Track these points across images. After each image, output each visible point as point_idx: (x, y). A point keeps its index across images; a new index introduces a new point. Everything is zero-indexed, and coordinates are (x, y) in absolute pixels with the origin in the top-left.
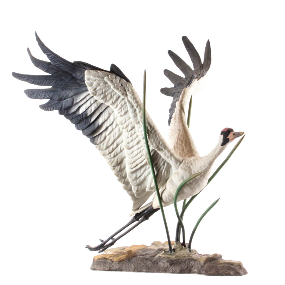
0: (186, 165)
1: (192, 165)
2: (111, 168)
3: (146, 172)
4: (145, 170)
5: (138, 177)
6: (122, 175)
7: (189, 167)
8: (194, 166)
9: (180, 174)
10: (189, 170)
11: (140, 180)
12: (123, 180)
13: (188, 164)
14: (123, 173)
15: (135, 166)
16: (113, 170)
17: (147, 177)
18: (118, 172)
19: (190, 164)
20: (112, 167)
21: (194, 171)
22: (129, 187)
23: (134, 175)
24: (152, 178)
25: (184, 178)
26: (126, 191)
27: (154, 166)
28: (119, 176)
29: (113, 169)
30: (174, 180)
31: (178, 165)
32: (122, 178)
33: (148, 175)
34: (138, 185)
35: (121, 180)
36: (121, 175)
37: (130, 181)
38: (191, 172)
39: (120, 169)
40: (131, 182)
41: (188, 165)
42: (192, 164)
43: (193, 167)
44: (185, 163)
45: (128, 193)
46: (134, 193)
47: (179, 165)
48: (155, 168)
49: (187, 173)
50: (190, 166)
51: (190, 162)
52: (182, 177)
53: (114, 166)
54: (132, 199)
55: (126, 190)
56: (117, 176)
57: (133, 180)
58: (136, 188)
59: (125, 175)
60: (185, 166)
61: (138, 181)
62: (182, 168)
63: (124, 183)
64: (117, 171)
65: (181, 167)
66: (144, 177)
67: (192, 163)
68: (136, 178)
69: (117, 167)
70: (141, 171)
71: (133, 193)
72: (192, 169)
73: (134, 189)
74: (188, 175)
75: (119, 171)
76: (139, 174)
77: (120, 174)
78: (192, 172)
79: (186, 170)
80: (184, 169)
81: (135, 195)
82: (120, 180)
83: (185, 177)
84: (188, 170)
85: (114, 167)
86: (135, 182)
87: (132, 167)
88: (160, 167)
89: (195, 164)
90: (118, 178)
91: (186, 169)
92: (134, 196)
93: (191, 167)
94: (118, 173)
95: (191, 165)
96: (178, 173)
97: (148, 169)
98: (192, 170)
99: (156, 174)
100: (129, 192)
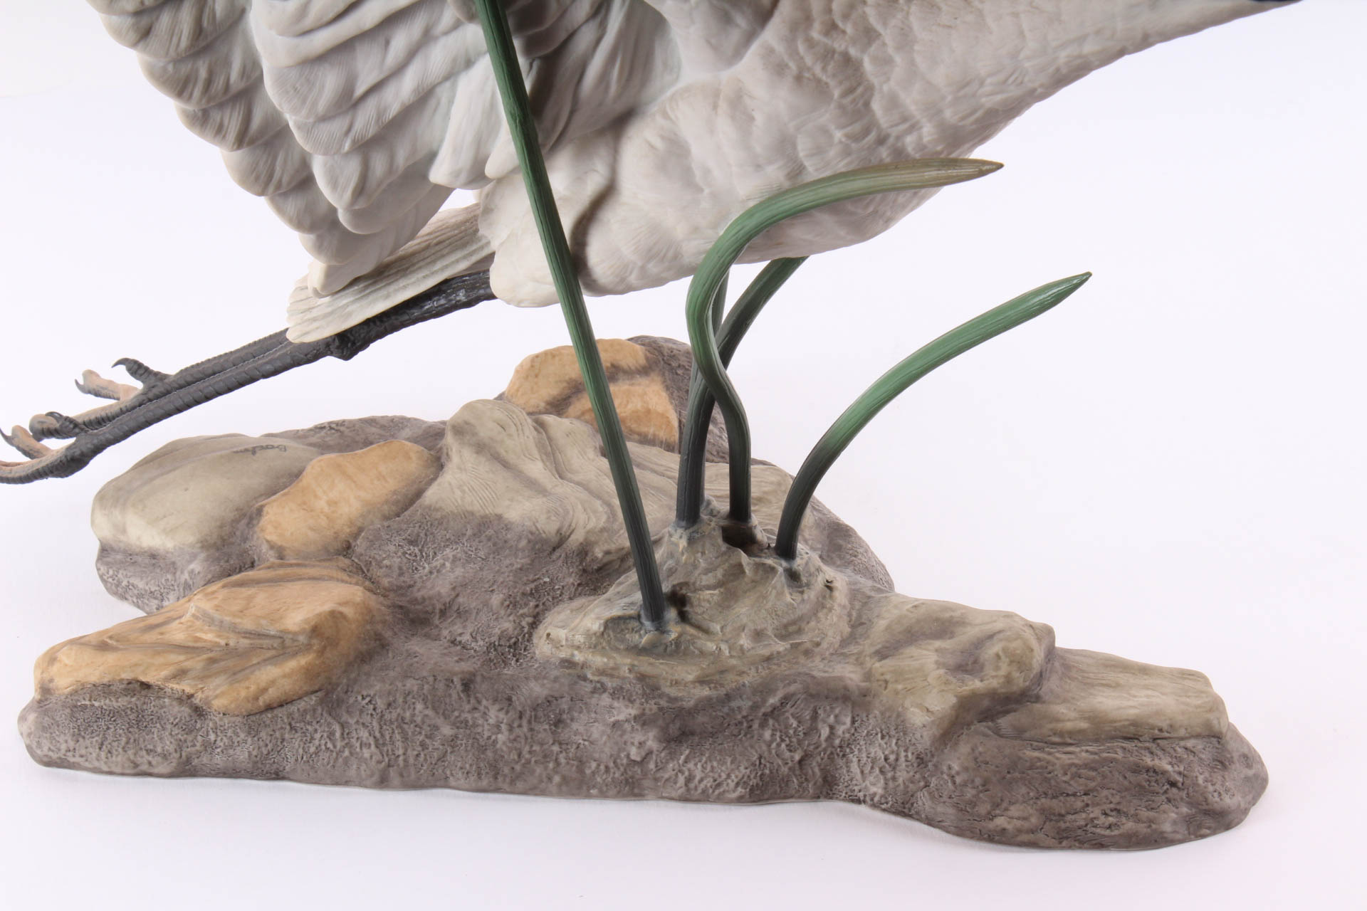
0: (811, 44)
1: (873, 49)
2: (118, 33)
3: (438, 57)
4: (427, 38)
5: (360, 90)
6: (219, 84)
7: (849, 64)
8: (898, 59)
9: (759, 118)
10: (851, 90)
11: (380, 113)
12: (233, 122)
13: (831, 28)
14: (227, 63)
15: (331, 15)
16: (134, 45)
17: (443, 93)
18: (177, 61)
19: (849, 29)
20: (129, 21)
21: (893, 103)
22: (284, 169)
23: (329, 82)
24: (493, 105)
25: (801, 154)
26: (262, 204)
27: (511, 23)
28: (197, 93)
29: (133, 36)
30: (699, 151)
31: (735, 35)
32: (221, 106)
33: (451, 75)
34: (365, 147)
35: (216, 116)
36: (209, 83)
37: (291, 120)
38: (867, 104)
39: (198, 31)
40: (308, 130)
41: (839, 45)
42: (869, 35)
43: (885, 62)
44: (808, 19)
45: (280, 210)
46: (333, 210)
47: (750, 37)
48: (517, 43)
49: (826, 116)
50: (853, 52)
51: (846, 17)
52: (784, 146)
53: (138, 13)
54: (319, 248)
55: (261, 194)
56: (179, 87)
57: (324, 119)
58: (352, 169)
59: (244, 73)
60: (801, 48)
61: (365, 120)
62: (779, 69)
63: (242, 140)
64: (172, 52)
65: (770, 51)
66: (416, 90)
67: (873, 20)
68: (348, 102)
69: (165, 19)
70: (387, 43)
71: (322, 209)
72: (875, 81)
73: (334, 183)
74: (838, 135)
75: (192, 45)
76: (367, 69)
77: (203, 74)
78: (876, 106)
79: (821, 90)
80: (799, 78)
81: (342, 217)
82: (202, 120)
83: (803, 147)
84: (837, 93)
85: (145, 21)
86: (338, 126)
87: (309, 22)
88: (562, 36)
89: (906, 40)
90: (190, 108)
91: (819, 81)
92: (335, 223)
93: (868, 66)
94: (185, 69)
95: (863, 51)
96: (738, 104)
97: (446, 33)
98: (870, 89)
99: (528, 86)
100: (294, 204)
